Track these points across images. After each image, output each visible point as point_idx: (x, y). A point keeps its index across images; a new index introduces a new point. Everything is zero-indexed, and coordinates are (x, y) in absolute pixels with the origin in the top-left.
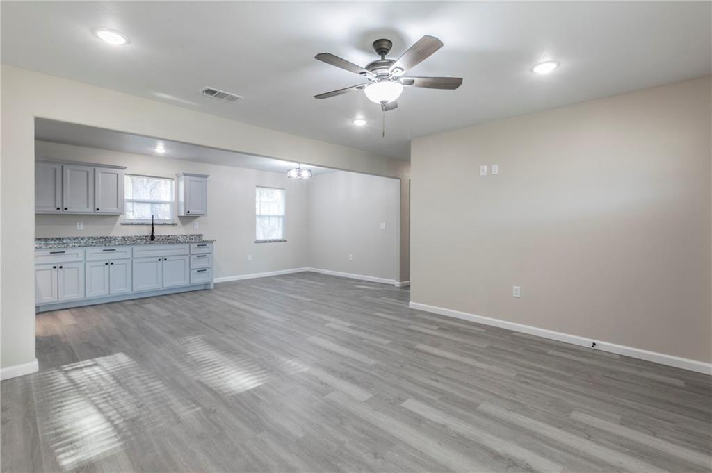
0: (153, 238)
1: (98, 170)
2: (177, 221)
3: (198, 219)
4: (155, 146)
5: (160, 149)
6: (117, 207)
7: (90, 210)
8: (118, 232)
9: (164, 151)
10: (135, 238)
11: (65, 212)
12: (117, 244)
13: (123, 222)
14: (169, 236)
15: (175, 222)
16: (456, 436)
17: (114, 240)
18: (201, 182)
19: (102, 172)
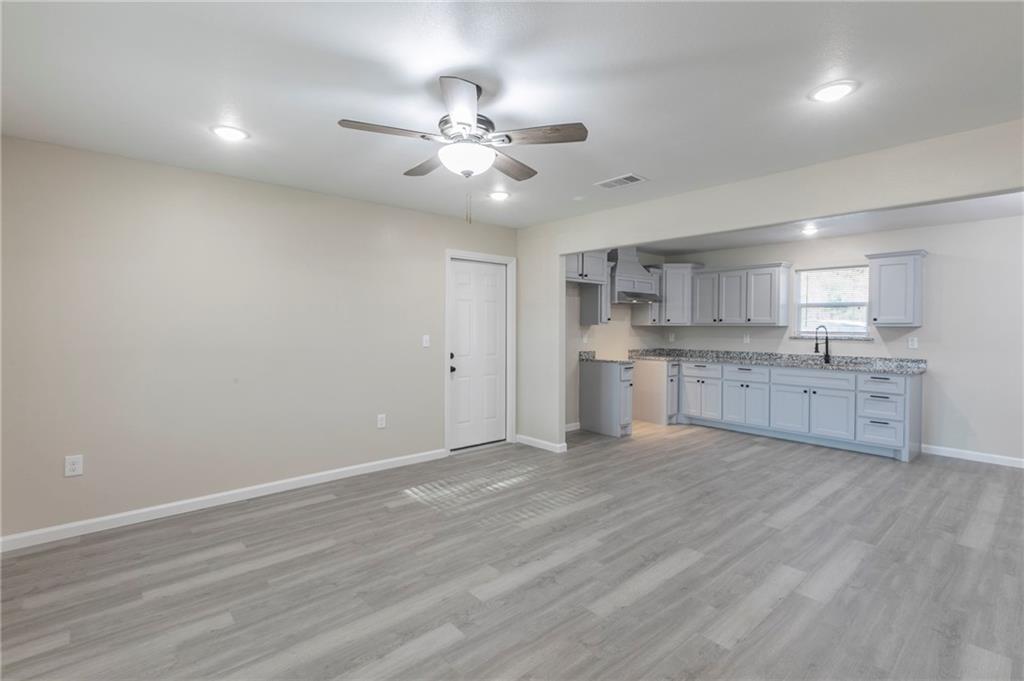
0: (827, 358)
1: (751, 272)
2: (876, 335)
3: (916, 332)
4: (801, 227)
5: (810, 230)
6: (771, 316)
7: (742, 321)
8: (785, 348)
9: (816, 231)
10: (806, 358)
11: (720, 324)
12: (754, 362)
13: (793, 335)
14: (856, 358)
15: (871, 337)
16: (355, 661)
17: (780, 358)
18: (906, 264)
19: (755, 275)
